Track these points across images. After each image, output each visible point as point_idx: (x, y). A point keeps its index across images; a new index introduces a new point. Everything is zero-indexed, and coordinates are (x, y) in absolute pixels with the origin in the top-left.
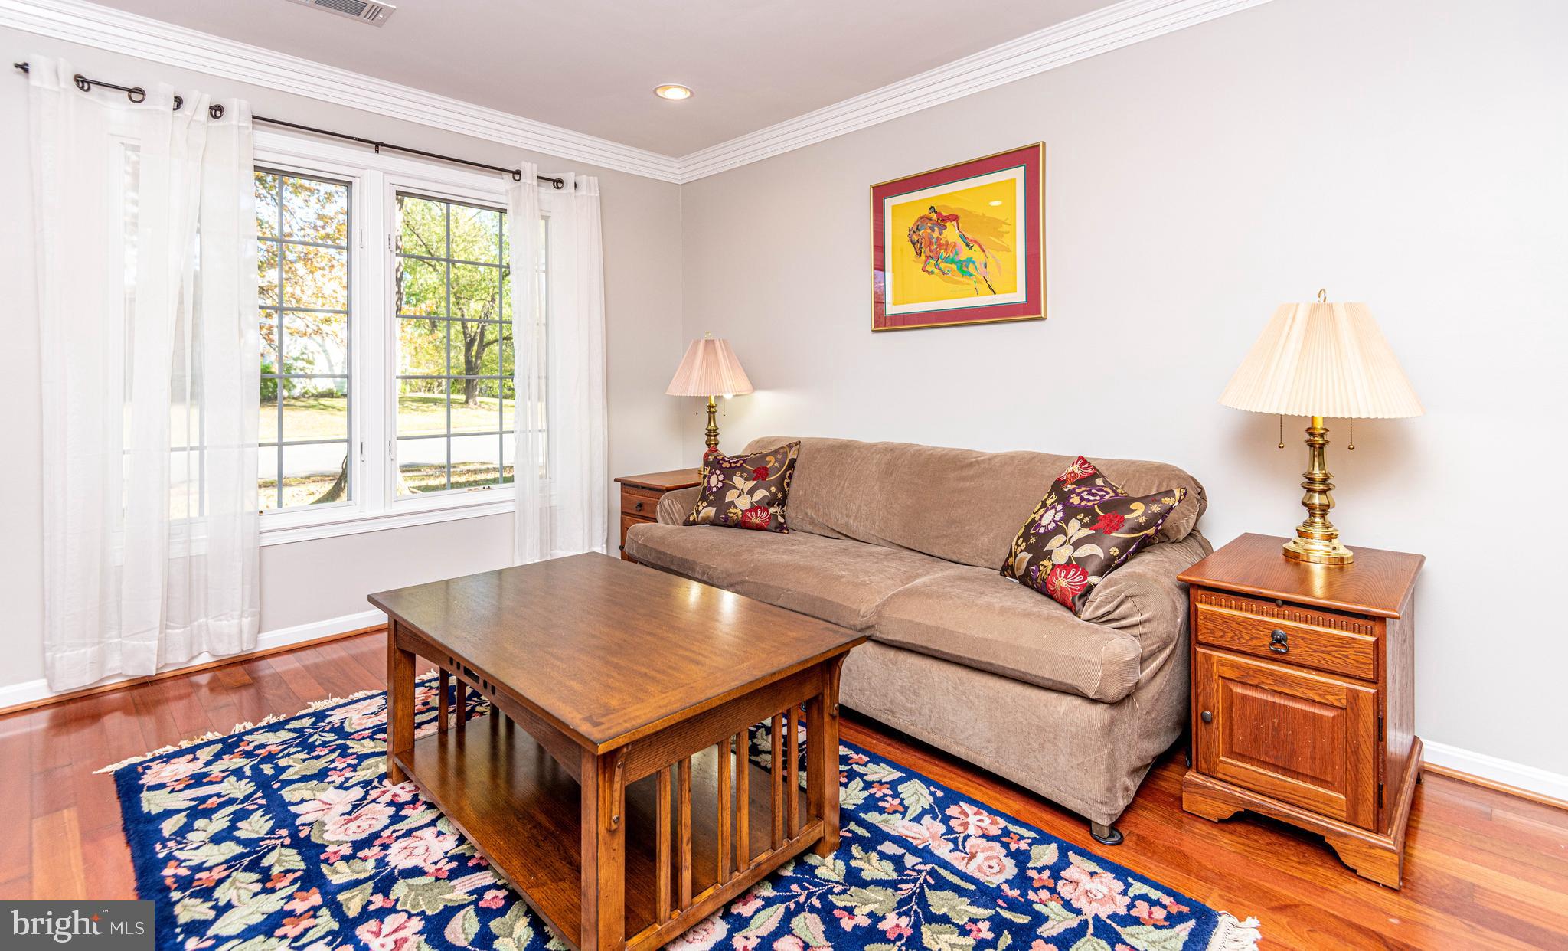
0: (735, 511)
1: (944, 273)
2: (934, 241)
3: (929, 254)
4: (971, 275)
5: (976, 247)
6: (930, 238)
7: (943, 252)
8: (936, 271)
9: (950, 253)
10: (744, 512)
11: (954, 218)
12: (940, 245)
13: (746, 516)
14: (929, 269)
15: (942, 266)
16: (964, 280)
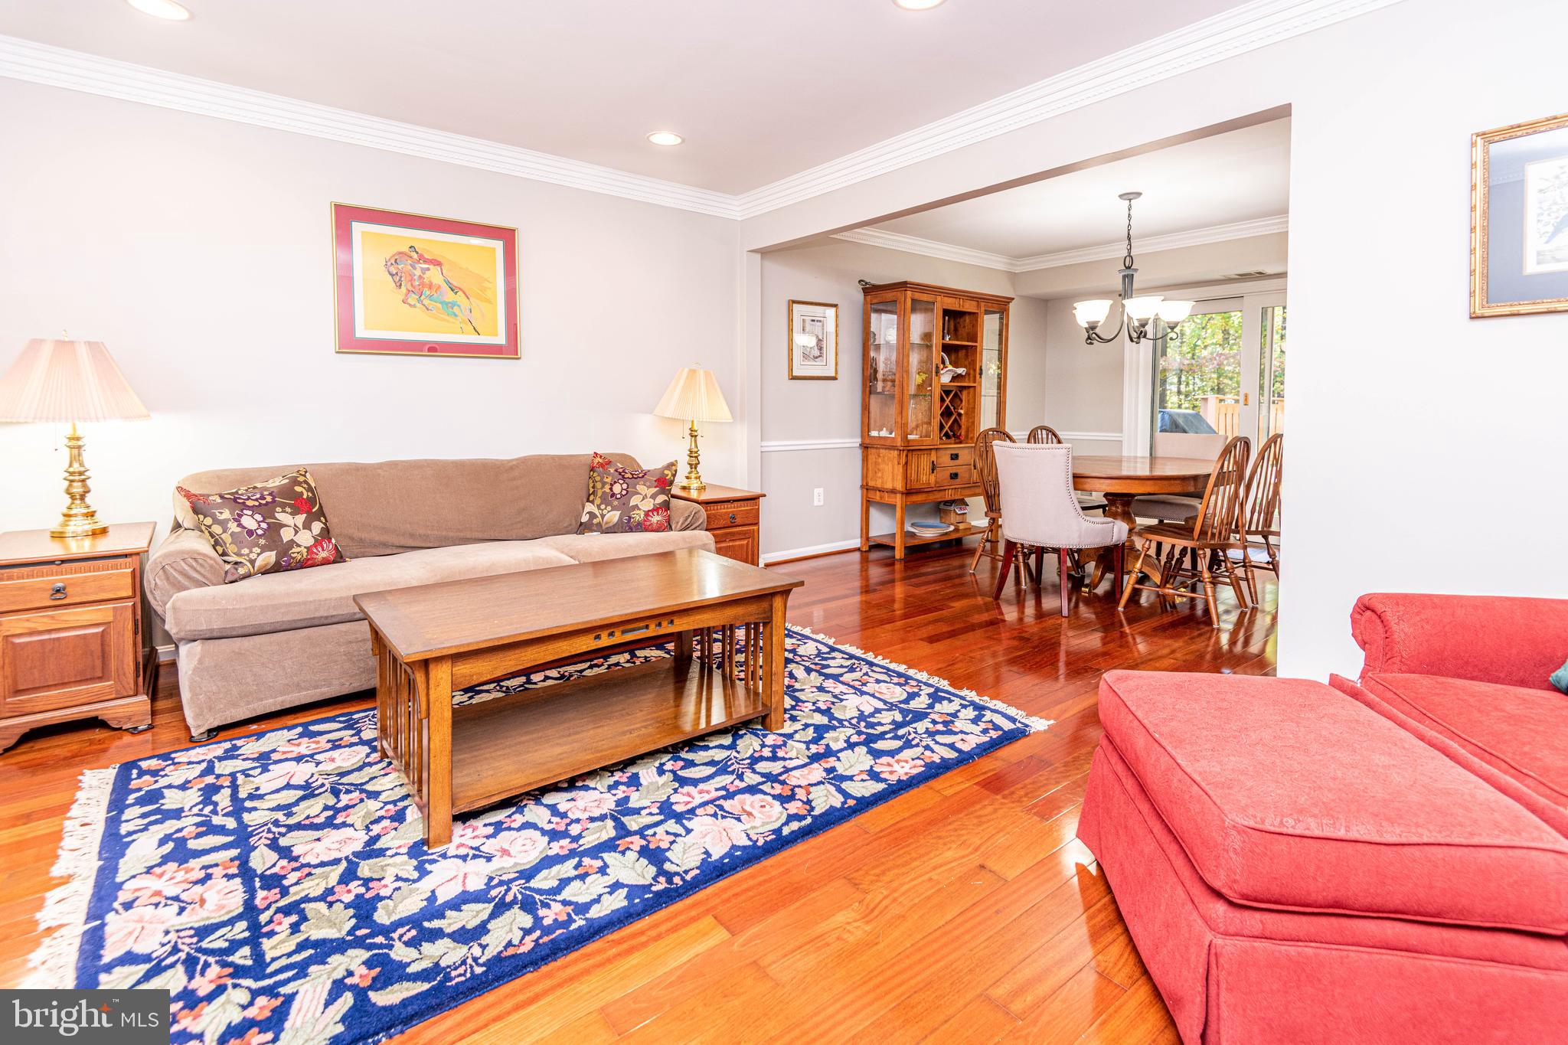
0: (298, 549)
1: (428, 309)
2: (416, 277)
3: (410, 288)
4: (456, 316)
5: (460, 293)
6: (412, 276)
7: (427, 292)
8: (418, 305)
9: (434, 292)
10: (309, 549)
11: (438, 263)
12: (423, 284)
13: (313, 553)
14: (410, 301)
15: (426, 302)
16: (451, 319)
